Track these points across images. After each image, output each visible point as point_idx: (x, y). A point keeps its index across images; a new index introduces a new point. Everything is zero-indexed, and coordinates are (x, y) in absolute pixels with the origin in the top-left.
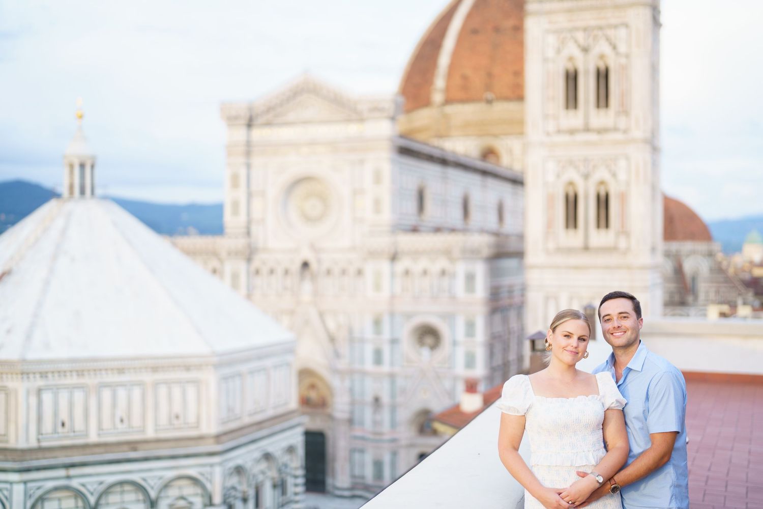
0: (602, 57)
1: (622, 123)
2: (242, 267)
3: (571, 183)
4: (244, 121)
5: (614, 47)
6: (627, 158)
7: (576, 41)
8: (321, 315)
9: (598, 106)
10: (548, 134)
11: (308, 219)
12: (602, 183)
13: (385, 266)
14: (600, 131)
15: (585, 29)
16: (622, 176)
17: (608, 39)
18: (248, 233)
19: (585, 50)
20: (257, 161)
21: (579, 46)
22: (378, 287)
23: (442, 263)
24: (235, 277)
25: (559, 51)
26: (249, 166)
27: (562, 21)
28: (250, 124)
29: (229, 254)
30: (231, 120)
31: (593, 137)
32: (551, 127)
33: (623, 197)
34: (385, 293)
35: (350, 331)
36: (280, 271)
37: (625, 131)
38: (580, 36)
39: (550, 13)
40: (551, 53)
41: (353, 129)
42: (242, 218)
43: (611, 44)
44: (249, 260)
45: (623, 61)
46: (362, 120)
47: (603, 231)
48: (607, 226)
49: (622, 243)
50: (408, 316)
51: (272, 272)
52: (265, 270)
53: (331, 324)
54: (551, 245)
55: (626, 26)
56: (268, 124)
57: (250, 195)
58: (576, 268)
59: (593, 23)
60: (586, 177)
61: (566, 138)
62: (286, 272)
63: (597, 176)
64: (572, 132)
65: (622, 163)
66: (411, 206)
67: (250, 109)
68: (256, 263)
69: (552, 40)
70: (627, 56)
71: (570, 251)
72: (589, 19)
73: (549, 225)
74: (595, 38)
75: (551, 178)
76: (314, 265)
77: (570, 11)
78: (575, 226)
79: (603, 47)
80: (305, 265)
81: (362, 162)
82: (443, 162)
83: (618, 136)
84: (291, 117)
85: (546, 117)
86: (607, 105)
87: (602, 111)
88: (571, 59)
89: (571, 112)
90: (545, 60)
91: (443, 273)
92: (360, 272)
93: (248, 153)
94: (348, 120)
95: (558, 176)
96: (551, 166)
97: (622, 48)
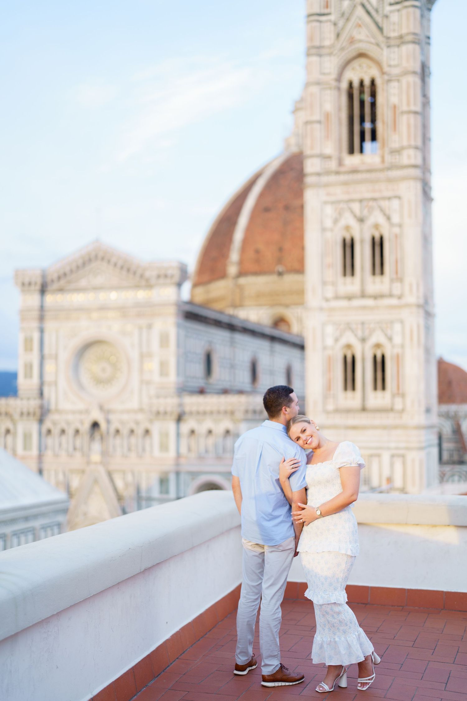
0: (377, 226)
1: (397, 289)
2: (34, 427)
3: (349, 346)
4: (38, 287)
5: (388, 218)
6: (402, 322)
7: (352, 212)
8: (110, 475)
9: (374, 273)
10: (327, 300)
11: (99, 381)
12: (378, 346)
13: (172, 426)
14: (376, 297)
15: (361, 201)
16: (397, 340)
17: (382, 210)
18: (41, 394)
19: (361, 220)
20: (49, 325)
21: (355, 216)
22: (164, 447)
23: (226, 424)
24: (27, 437)
25: (336, 221)
26: (42, 331)
27: (339, 193)
28: (43, 291)
29: (22, 414)
30: (25, 286)
31: (370, 302)
32: (330, 293)
33: (398, 359)
34: (172, 453)
35: (138, 491)
36: (70, 432)
37: (400, 297)
38: (356, 207)
39: (327, 185)
40: (329, 223)
41: (141, 295)
42: (35, 380)
43: (385, 214)
44: (41, 421)
45: (396, 230)
46: (149, 286)
47: (379, 393)
48: (384, 388)
49: (398, 405)
50: (194, 475)
51: (63, 432)
52: (56, 431)
53: (120, 484)
54: (331, 407)
55: (399, 198)
56: (61, 290)
57: (42, 358)
58: (354, 428)
59: (368, 195)
60: (363, 340)
61: (344, 303)
62: (77, 432)
63: (373, 340)
64: (349, 298)
65: (397, 327)
66: (199, 369)
67: (44, 276)
68: (48, 424)
69: (329, 210)
70: (400, 226)
71: (348, 411)
72: (364, 191)
73: (328, 387)
74: (371, 210)
75: (330, 341)
76: (103, 425)
77: (346, 183)
78: (354, 388)
79: (377, 218)
80: (95, 425)
81: (150, 327)
82: (231, 327)
83: (394, 301)
84: (83, 283)
85: (324, 283)
86: (382, 273)
87: (378, 278)
88: (347, 228)
89: (349, 279)
90: (324, 230)
91: (228, 432)
92: (147, 432)
93: (41, 318)
94: (137, 287)
95: (337, 340)
96: (330, 329)
97: (396, 219)
